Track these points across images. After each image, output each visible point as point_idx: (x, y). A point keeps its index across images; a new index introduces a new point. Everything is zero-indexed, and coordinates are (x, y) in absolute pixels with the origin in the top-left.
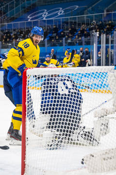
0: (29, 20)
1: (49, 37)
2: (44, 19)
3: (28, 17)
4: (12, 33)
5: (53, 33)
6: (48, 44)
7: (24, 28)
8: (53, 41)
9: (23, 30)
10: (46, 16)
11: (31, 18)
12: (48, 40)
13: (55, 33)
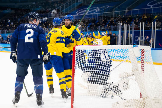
0: (77, 15)
1: (90, 25)
2: (87, 14)
3: (77, 13)
8: (92, 28)
10: (88, 12)
12: (89, 27)
13: (93, 23)
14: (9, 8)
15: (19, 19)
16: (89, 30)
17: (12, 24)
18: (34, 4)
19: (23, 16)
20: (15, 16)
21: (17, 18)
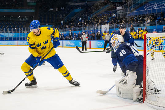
0: (145, 10)
1: (159, 19)
2: (155, 8)
3: (145, 8)
4: (134, 18)
5: (160, 17)
6: (157, 24)
7: (142, 15)
8: (160, 21)
9: (142, 16)
10: (156, 7)
11: (146, 8)
12: (157, 21)
13: (162, 17)
14: (79, 7)
15: (89, 17)
16: (158, 24)
17: (83, 21)
18: (102, 2)
19: (93, 14)
20: (85, 14)
21: (87, 16)
